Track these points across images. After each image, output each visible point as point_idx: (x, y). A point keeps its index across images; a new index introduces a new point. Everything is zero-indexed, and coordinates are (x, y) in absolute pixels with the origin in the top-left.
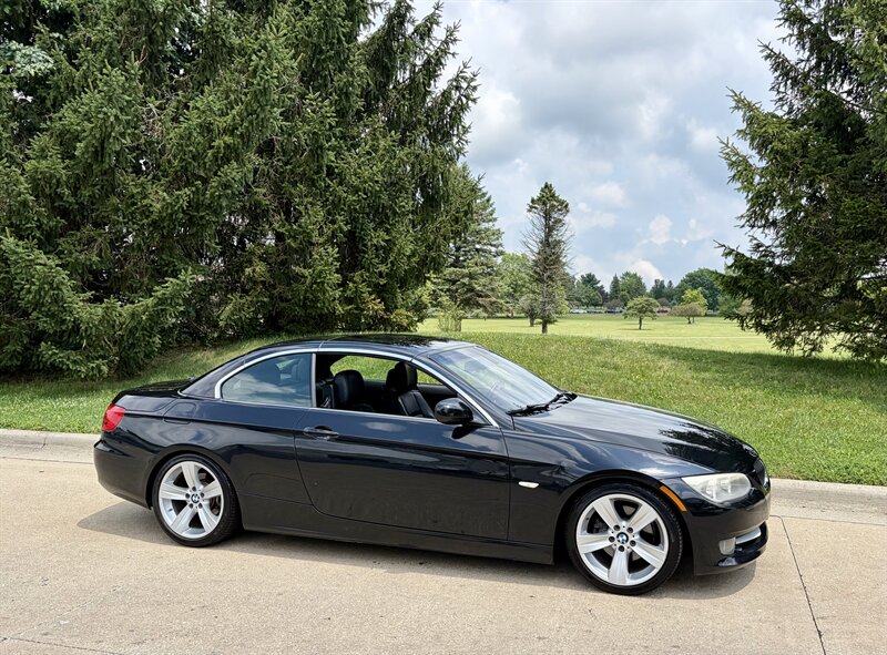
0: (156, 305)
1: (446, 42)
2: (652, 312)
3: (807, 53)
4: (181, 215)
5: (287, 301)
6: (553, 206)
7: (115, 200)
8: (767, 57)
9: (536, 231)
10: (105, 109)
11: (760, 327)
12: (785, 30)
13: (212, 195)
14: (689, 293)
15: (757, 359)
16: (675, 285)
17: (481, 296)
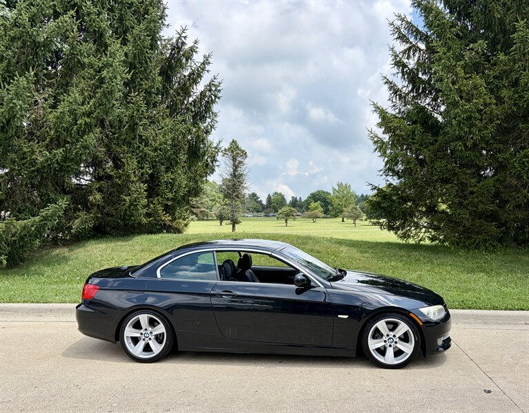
0: (41, 221)
1: (203, 63)
2: (293, 216)
3: (407, 83)
4: (56, 165)
5: (112, 216)
6: (237, 153)
7: (13, 156)
8: (386, 83)
9: (228, 168)
10: (14, 101)
11: (390, 228)
12: (395, 70)
13: (76, 153)
14: (313, 205)
15: (389, 245)
16: (303, 200)
17: (194, 208)
